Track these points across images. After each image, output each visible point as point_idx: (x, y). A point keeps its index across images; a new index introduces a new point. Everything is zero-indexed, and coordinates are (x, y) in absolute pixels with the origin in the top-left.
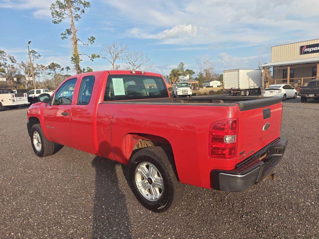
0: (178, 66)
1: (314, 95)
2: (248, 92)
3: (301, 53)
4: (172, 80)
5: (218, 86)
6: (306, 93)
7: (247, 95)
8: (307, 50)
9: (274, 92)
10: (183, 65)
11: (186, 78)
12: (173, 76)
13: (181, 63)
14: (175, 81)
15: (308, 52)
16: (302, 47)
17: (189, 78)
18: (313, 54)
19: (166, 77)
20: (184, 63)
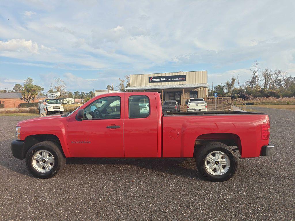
0: (25, 80)
1: (170, 111)
2: (115, 109)
3: (150, 82)
4: (25, 96)
5: (72, 103)
6: (165, 109)
7: (115, 111)
8: (153, 80)
9: (142, 109)
10: (31, 80)
11: (56, 95)
12: (26, 92)
13: (29, 78)
14: (29, 97)
15: (154, 82)
16: (150, 78)
17: (60, 95)
18: (157, 83)
19: (10, 92)
20: (32, 78)
